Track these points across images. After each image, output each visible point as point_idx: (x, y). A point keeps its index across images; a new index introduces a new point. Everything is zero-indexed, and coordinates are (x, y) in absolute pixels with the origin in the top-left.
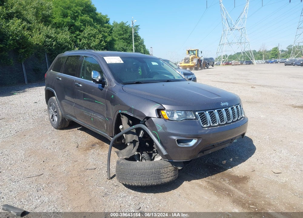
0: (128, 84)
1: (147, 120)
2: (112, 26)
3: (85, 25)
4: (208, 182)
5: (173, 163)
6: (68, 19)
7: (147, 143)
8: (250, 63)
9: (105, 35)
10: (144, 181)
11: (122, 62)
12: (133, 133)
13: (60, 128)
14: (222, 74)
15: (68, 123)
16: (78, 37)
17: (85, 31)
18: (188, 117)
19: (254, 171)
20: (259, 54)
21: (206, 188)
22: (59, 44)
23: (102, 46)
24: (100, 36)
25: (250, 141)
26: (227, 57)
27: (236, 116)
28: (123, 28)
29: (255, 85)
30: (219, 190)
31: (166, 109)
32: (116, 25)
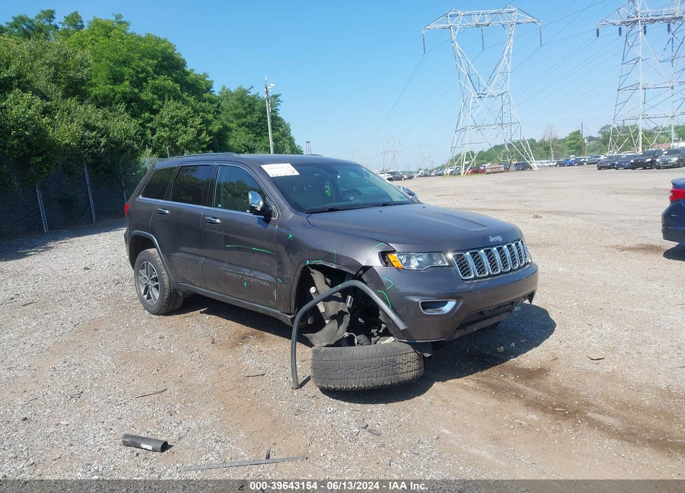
0: (316, 213)
1: (364, 272)
2: (219, 98)
3: (161, 98)
4: (477, 380)
5: (415, 346)
6: (125, 87)
7: (359, 319)
8: (525, 167)
9: (208, 119)
10: (370, 379)
11: (297, 173)
12: (337, 299)
13: (164, 311)
14: (467, 192)
15: (181, 302)
16: (149, 125)
17: (164, 112)
18: (435, 264)
19: (557, 358)
20: (541, 147)
21: (475, 390)
22: (114, 143)
23: (203, 144)
24: (198, 121)
25: (543, 313)
26: (473, 155)
27: (518, 260)
28: (243, 102)
29: (541, 212)
30: (500, 391)
31: (398, 251)
32: (227, 94)
